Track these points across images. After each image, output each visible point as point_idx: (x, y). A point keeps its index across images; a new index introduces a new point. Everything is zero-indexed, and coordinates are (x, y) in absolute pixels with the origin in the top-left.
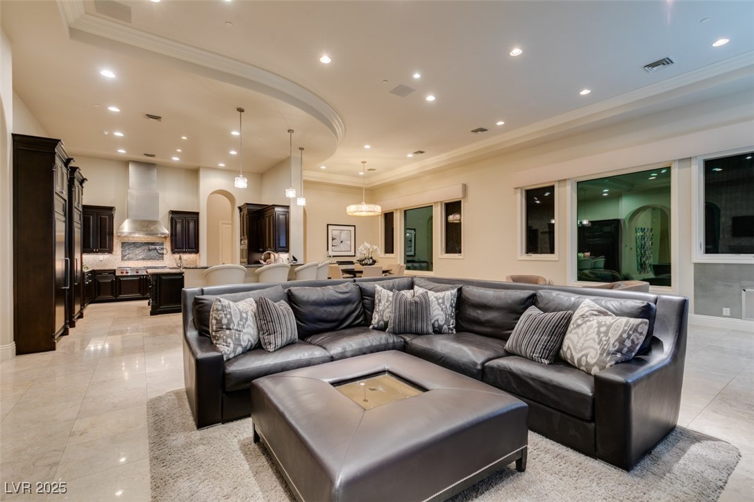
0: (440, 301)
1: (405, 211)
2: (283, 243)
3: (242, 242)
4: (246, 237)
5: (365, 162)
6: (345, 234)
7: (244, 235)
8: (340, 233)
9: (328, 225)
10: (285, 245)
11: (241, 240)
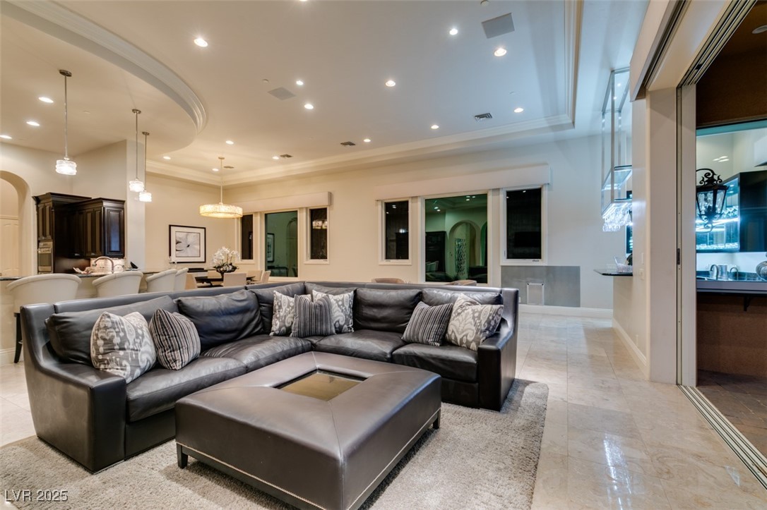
0: (340, 303)
1: (266, 215)
2: (115, 246)
3: (41, 244)
4: (49, 237)
5: (223, 158)
6: (193, 237)
7: (44, 234)
8: (187, 236)
9: (170, 226)
10: (118, 249)
11: (39, 242)
